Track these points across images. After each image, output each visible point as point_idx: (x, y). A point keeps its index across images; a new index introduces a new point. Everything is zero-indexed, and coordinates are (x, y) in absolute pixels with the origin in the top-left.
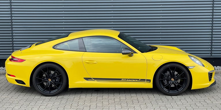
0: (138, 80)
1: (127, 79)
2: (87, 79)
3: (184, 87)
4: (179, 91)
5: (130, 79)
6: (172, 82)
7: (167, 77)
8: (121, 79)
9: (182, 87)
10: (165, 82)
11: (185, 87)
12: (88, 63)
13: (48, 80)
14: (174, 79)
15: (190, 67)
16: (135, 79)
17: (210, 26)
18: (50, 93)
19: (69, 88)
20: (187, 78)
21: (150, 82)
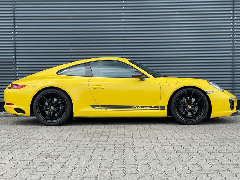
0: (151, 107)
1: (138, 106)
2: (93, 106)
3: (202, 114)
4: (197, 119)
5: (142, 106)
6: (188, 109)
7: (183, 104)
8: (131, 107)
9: (200, 115)
10: (181, 109)
11: (204, 115)
12: (95, 88)
13: (50, 107)
14: (191, 105)
15: (208, 92)
16: (147, 107)
17: (231, 65)
18: (52, 123)
19: (74, 116)
20: (206, 104)
21: (164, 109)
